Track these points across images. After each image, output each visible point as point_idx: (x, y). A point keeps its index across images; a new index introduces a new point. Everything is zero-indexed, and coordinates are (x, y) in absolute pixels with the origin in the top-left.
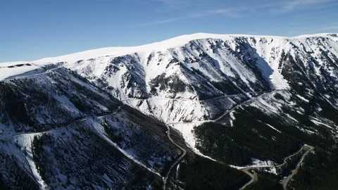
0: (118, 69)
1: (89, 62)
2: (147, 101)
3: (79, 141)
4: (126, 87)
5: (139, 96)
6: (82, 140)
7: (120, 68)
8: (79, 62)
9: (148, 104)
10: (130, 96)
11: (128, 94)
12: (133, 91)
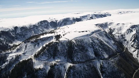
0: (132, 31)
1: (122, 25)
2: (138, 51)
3: (85, 71)
4: (132, 41)
5: (136, 47)
6: (86, 70)
7: (133, 31)
8: (118, 24)
9: (138, 52)
10: (132, 46)
11: (131, 44)
12: (134, 44)
